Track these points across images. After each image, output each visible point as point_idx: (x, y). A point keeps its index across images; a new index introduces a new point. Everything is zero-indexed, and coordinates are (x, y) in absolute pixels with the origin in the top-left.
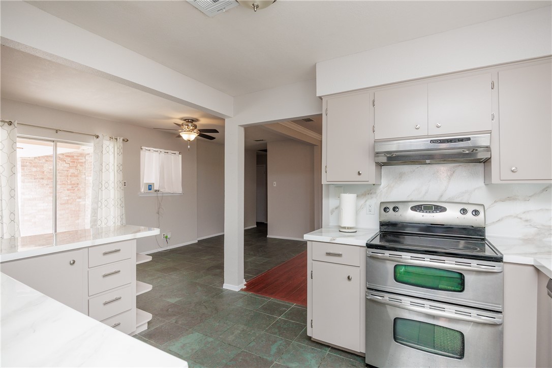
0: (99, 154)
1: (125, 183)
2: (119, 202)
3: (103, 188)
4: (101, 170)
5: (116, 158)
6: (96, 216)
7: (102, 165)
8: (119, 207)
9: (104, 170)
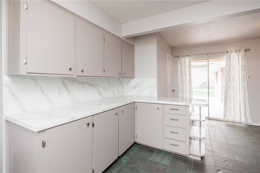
0: (229, 61)
1: (249, 77)
2: (243, 89)
3: (232, 80)
4: (230, 70)
5: (240, 62)
6: (227, 95)
7: (230, 67)
8: (243, 91)
9: (232, 70)
